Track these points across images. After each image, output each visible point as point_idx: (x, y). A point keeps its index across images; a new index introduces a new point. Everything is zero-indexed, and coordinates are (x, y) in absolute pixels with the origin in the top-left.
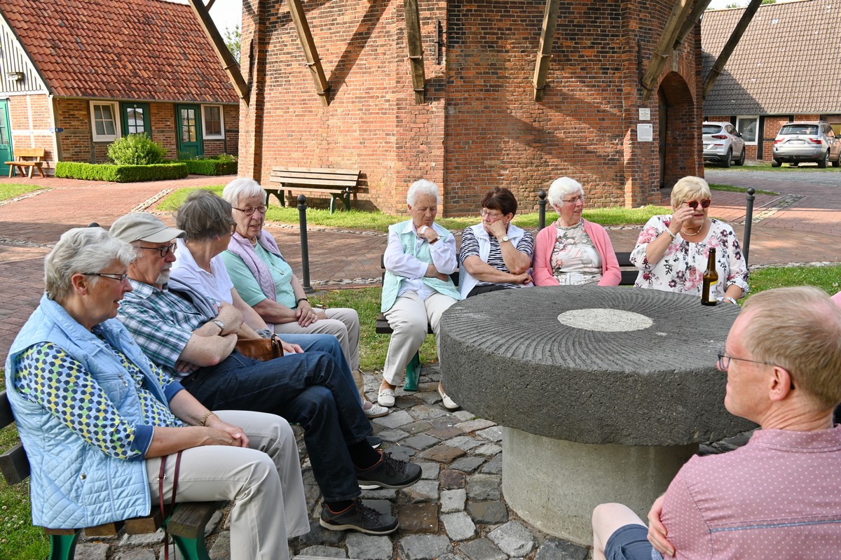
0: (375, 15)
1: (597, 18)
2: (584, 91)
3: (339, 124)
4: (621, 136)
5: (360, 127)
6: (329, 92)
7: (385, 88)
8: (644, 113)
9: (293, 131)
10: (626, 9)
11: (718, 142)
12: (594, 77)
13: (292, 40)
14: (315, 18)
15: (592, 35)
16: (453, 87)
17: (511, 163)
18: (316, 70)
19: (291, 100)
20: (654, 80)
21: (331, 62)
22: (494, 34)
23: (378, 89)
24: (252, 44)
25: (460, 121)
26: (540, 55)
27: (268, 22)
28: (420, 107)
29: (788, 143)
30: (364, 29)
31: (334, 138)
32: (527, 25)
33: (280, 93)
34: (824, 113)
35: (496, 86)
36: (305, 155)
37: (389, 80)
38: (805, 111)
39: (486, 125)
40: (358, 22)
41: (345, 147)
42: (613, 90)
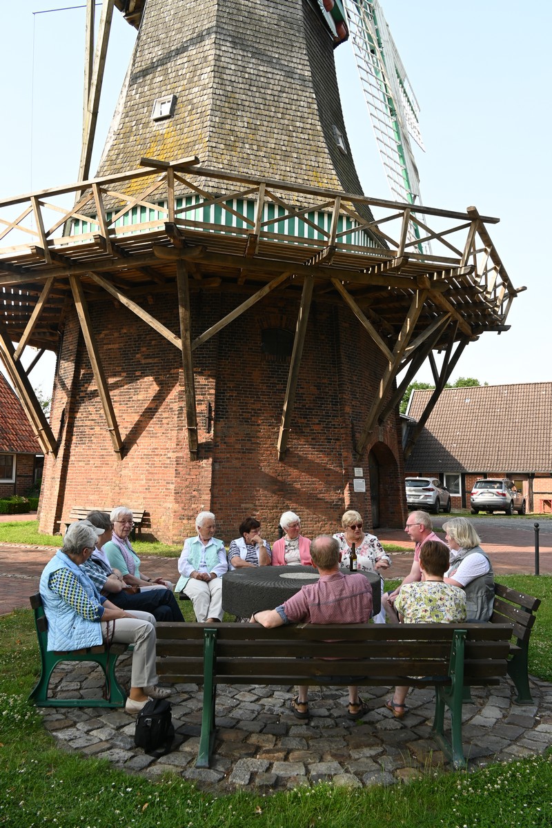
0: (162, 396)
1: (323, 404)
2: (315, 454)
3: (130, 474)
4: (343, 488)
5: (146, 476)
6: (123, 449)
7: (167, 449)
8: (359, 472)
9: (92, 479)
10: (342, 398)
11: (427, 494)
12: (321, 445)
13: (96, 411)
14: (115, 396)
15: (319, 415)
16: (219, 449)
17: (261, 506)
18: (114, 434)
19: (92, 455)
20: (364, 448)
21: (126, 428)
22: (249, 412)
23: (162, 449)
24: (63, 412)
25: (223, 474)
26: (282, 429)
27: (78, 397)
28: (194, 463)
29: (481, 496)
30: (153, 406)
31: (125, 485)
32: (272, 407)
33: (83, 449)
34: (509, 472)
35: (250, 449)
36: (100, 497)
37: (171, 443)
38: (495, 470)
39: (243, 477)
40: (149, 400)
41: (133, 492)
42: (335, 454)
